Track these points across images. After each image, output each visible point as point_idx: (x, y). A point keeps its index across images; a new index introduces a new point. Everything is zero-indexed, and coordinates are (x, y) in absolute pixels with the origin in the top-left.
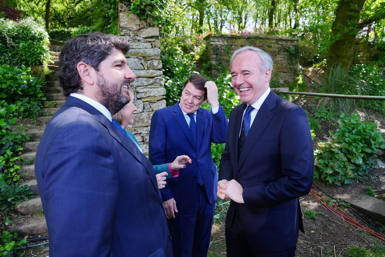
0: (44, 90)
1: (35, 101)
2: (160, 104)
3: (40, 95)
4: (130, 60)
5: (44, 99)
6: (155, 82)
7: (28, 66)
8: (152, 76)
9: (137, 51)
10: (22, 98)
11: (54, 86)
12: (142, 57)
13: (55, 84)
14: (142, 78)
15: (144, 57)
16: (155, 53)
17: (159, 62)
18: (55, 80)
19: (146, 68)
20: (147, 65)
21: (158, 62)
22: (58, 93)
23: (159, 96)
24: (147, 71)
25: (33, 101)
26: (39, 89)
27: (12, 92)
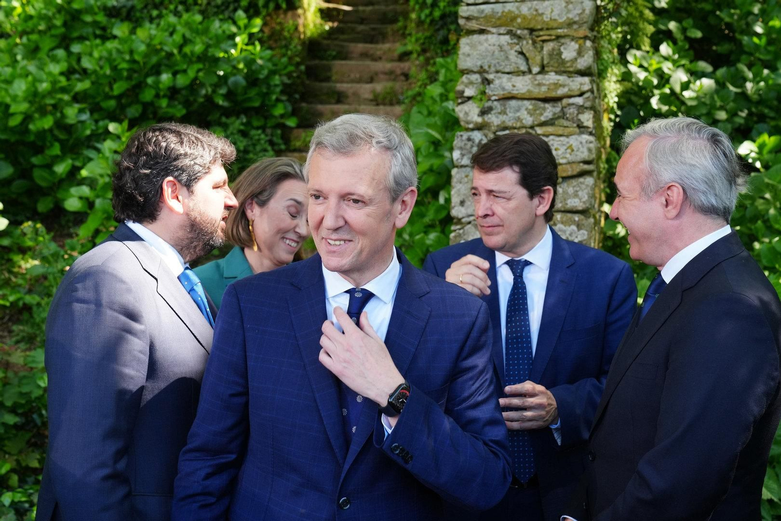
0: (296, 92)
1: (263, 128)
2: (571, 190)
3: (279, 110)
4: (487, 40)
5: (291, 123)
6: (563, 115)
7: (257, 14)
8: (553, 94)
9: (510, 12)
10: (227, 117)
11: (328, 79)
12: (526, 32)
13: (334, 70)
14: (520, 103)
15: (532, 31)
16: (570, 16)
17: (580, 47)
18: (335, 58)
19: (536, 69)
20: (538, 58)
21: (577, 46)
22: (339, 101)
23: (569, 163)
24: (539, 77)
25: (258, 128)
26: (278, 89)
27: (201, 100)
